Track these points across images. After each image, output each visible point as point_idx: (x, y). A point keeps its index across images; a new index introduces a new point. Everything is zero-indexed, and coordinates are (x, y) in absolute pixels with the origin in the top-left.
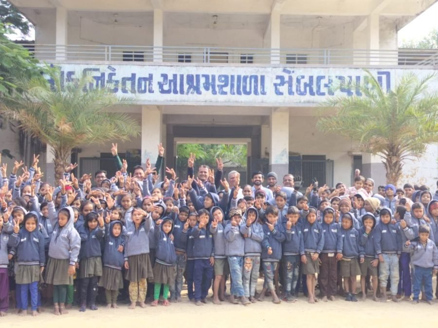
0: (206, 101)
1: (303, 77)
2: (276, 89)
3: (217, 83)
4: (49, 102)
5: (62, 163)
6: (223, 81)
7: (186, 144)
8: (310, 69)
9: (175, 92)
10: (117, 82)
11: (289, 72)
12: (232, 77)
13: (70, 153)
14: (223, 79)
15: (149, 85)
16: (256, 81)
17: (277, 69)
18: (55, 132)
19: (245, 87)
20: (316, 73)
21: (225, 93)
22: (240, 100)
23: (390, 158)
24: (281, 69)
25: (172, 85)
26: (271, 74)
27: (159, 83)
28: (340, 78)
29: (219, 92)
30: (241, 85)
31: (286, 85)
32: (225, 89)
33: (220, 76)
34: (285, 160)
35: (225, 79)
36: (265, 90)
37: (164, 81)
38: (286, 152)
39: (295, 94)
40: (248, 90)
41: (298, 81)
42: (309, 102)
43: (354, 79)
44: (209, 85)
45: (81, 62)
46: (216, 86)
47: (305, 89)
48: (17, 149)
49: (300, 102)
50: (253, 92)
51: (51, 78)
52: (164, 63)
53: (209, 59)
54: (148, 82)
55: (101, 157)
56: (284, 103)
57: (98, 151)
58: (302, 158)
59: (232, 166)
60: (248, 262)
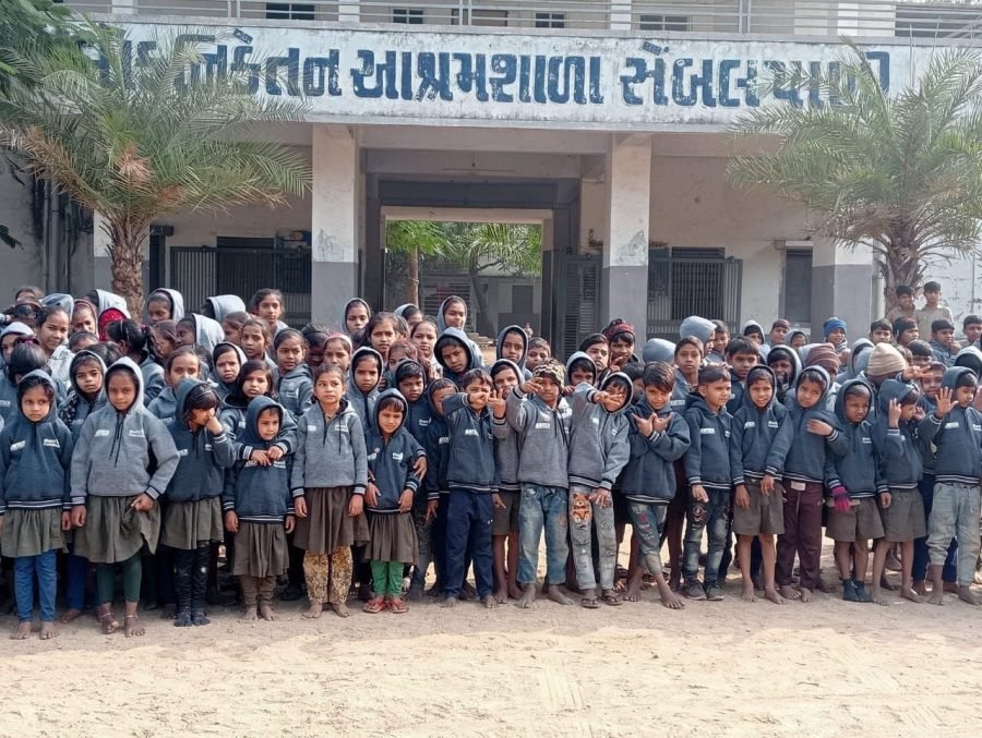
0: (462, 117)
1: (689, 63)
2: (626, 88)
3: (489, 73)
4: (95, 110)
5: (128, 256)
6: (502, 70)
7: (406, 222)
8: (705, 43)
9: (392, 94)
10: (255, 68)
11: (656, 50)
12: (525, 59)
13: (147, 231)
14: (503, 64)
15: (331, 76)
16: (580, 71)
17: (630, 42)
18: (112, 182)
19: (553, 86)
20: (718, 53)
21: (509, 99)
22: (542, 116)
23: (897, 252)
24: (639, 43)
25: (383, 77)
26: (614, 55)
27: (354, 72)
28: (775, 65)
29: (493, 96)
30: (543, 80)
31: (650, 81)
32: (507, 89)
33: (496, 58)
34: (641, 258)
35: (508, 64)
36: (601, 93)
37: (365, 67)
38: (642, 239)
39: (671, 101)
40: (561, 91)
41: (678, 71)
42: (701, 121)
43: (806, 67)
44: (471, 80)
45: (172, 18)
46: (487, 81)
47: (693, 91)
48: (27, 226)
49: (681, 122)
50: (571, 97)
51: (102, 57)
52: (363, 26)
53: (470, 17)
54: (327, 70)
55: (219, 246)
56: (644, 122)
57: (212, 233)
58: (670, 255)
59: (502, 273)
60: (578, 504)
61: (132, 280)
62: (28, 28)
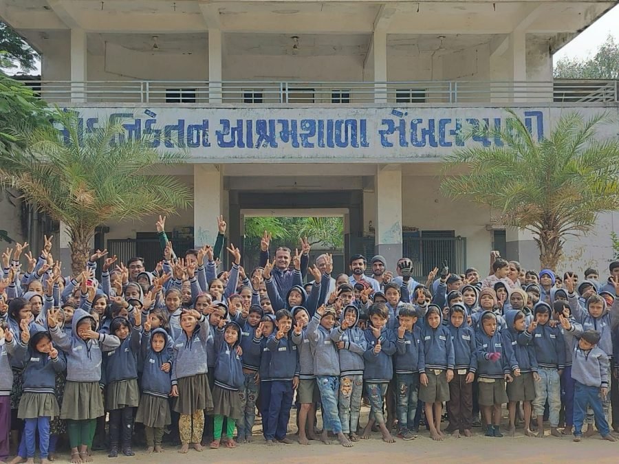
0: (283, 157)
1: (420, 121)
2: (382, 137)
3: (299, 131)
4: (62, 163)
5: (81, 248)
6: (307, 129)
7: (258, 218)
8: (429, 110)
9: (241, 144)
10: (158, 132)
11: (400, 114)
12: (321, 122)
13: (93, 232)
14: (308, 125)
15: (204, 136)
16: (354, 128)
17: (384, 110)
18: (72, 204)
19: (338, 137)
20: (438, 114)
21: (311, 145)
22: (332, 155)
23: (545, 233)
24: (390, 110)
25: (236, 135)
26: (375, 117)
27: (217, 132)
28: (472, 121)
29: (302, 145)
30: (332, 133)
31: (397, 133)
32: (310, 140)
33: (303, 122)
34: (399, 239)
35: (311, 125)
36: (368, 140)
37: (224, 130)
38: (398, 227)
39: (410, 144)
40: (343, 140)
41: (413, 126)
42: (429, 156)
43: (492, 122)
44: (288, 135)
45: (107, 104)
46: (298, 135)
47: (424, 138)
48: (18, 229)
49: (417, 156)
50: (350, 144)
51: (65, 128)
52: (224, 105)
53: (287, 98)
54: (201, 132)
55: (137, 238)
56: (394, 157)
57: (133, 230)
58: (421, 236)
59: (323, 247)
60: (346, 384)
61: (84, 262)
62: (23, 114)
